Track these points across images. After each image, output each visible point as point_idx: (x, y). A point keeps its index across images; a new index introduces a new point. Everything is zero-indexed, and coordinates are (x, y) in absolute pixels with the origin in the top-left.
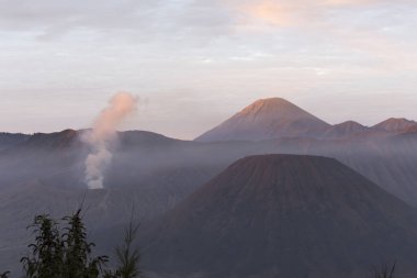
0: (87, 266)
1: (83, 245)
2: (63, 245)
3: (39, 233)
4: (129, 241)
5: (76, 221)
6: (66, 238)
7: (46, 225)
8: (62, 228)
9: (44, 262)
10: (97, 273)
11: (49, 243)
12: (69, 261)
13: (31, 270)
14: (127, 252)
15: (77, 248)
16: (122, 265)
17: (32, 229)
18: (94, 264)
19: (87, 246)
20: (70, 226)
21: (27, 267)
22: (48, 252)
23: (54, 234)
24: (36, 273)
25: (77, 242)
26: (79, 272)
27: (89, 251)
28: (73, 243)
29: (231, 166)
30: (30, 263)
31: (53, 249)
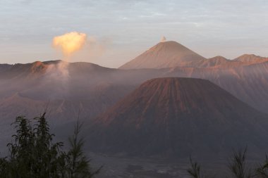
0: (50, 149)
1: (47, 136)
2: (34, 135)
3: (19, 128)
4: (77, 133)
5: (43, 120)
6: (36, 131)
7: (23, 123)
8: (33, 124)
9: (22, 146)
10: (56, 153)
11: (25, 134)
12: (38, 146)
13: (14, 151)
14: (75, 140)
15: (43, 137)
16: (72, 148)
17: (15, 125)
18: (54, 147)
19: (50, 136)
20: (39, 123)
21: (11, 150)
22: (25, 140)
23: (28, 128)
24: (17, 154)
25: (44, 133)
26: (44, 153)
27: (51, 139)
28: (41, 134)
29: (142, 85)
30: (13, 147)
31: (28, 138)
